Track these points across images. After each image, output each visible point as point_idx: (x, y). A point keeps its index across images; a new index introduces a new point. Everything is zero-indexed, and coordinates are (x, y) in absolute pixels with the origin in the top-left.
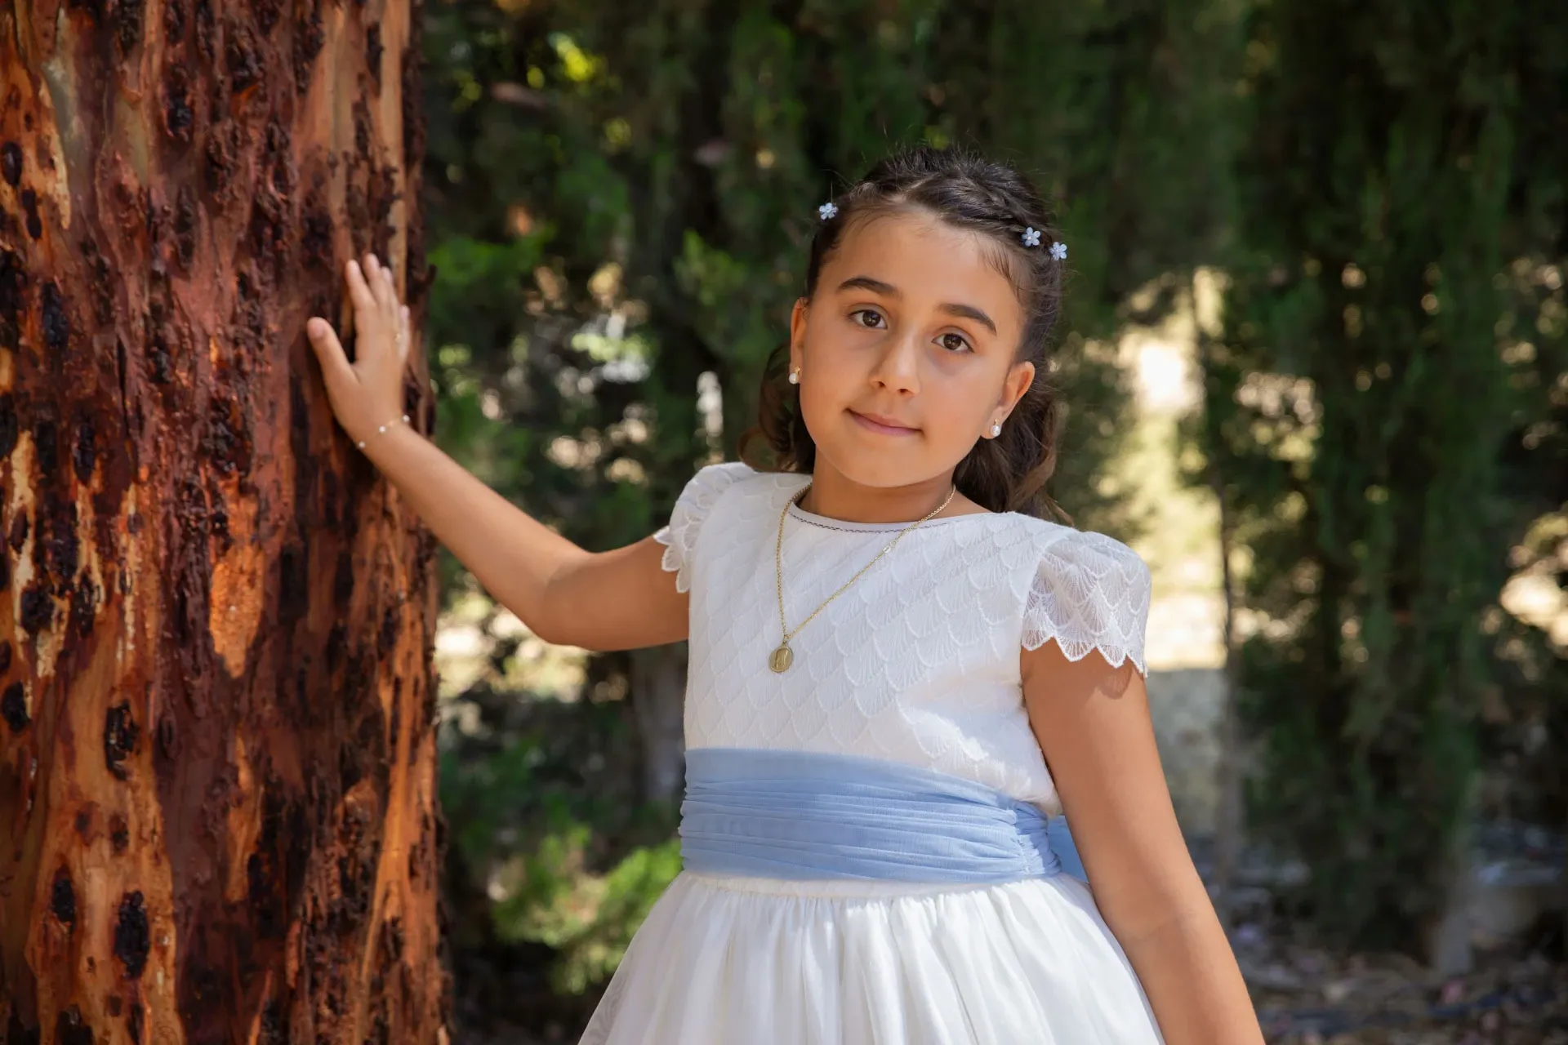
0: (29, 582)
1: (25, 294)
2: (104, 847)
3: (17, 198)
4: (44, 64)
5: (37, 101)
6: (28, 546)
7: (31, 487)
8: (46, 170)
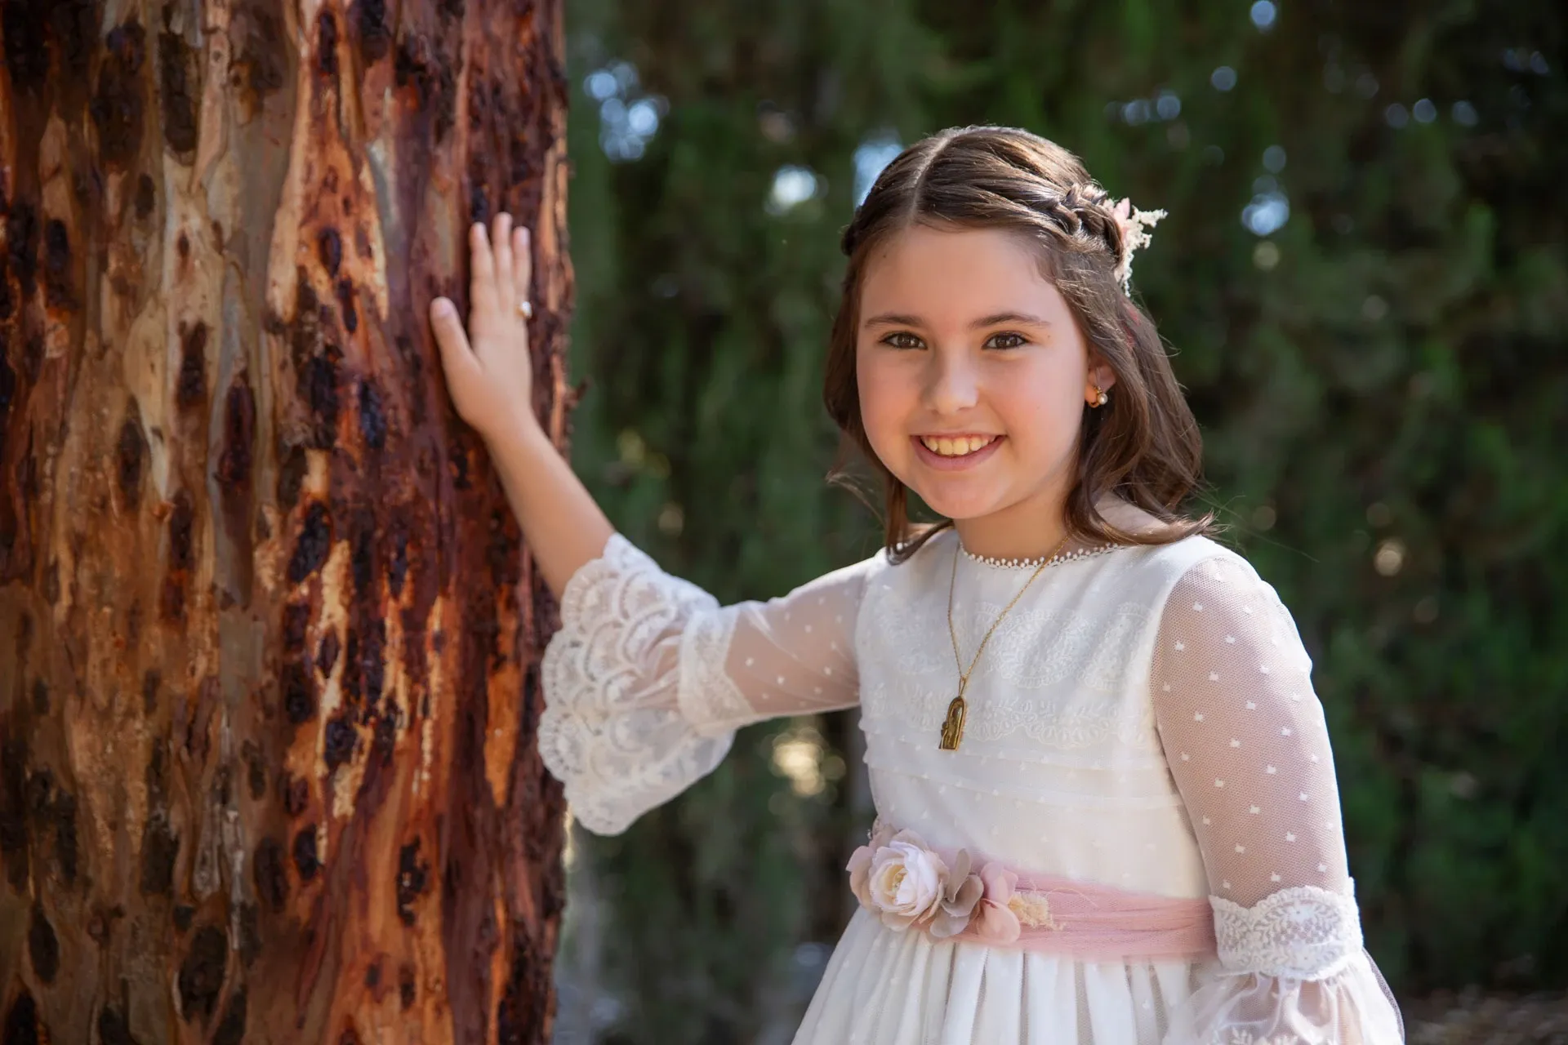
0: (334, 710)
1: (340, 392)
2: (394, 1001)
3: (333, 287)
4: (367, 145)
5: (357, 185)
6: (338, 669)
7: (342, 604)
8: (365, 258)
